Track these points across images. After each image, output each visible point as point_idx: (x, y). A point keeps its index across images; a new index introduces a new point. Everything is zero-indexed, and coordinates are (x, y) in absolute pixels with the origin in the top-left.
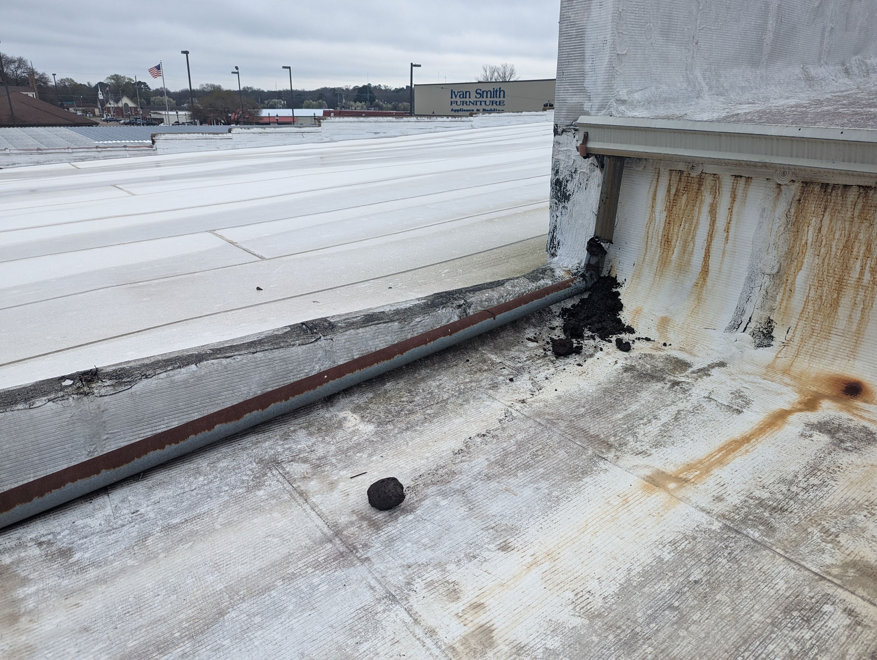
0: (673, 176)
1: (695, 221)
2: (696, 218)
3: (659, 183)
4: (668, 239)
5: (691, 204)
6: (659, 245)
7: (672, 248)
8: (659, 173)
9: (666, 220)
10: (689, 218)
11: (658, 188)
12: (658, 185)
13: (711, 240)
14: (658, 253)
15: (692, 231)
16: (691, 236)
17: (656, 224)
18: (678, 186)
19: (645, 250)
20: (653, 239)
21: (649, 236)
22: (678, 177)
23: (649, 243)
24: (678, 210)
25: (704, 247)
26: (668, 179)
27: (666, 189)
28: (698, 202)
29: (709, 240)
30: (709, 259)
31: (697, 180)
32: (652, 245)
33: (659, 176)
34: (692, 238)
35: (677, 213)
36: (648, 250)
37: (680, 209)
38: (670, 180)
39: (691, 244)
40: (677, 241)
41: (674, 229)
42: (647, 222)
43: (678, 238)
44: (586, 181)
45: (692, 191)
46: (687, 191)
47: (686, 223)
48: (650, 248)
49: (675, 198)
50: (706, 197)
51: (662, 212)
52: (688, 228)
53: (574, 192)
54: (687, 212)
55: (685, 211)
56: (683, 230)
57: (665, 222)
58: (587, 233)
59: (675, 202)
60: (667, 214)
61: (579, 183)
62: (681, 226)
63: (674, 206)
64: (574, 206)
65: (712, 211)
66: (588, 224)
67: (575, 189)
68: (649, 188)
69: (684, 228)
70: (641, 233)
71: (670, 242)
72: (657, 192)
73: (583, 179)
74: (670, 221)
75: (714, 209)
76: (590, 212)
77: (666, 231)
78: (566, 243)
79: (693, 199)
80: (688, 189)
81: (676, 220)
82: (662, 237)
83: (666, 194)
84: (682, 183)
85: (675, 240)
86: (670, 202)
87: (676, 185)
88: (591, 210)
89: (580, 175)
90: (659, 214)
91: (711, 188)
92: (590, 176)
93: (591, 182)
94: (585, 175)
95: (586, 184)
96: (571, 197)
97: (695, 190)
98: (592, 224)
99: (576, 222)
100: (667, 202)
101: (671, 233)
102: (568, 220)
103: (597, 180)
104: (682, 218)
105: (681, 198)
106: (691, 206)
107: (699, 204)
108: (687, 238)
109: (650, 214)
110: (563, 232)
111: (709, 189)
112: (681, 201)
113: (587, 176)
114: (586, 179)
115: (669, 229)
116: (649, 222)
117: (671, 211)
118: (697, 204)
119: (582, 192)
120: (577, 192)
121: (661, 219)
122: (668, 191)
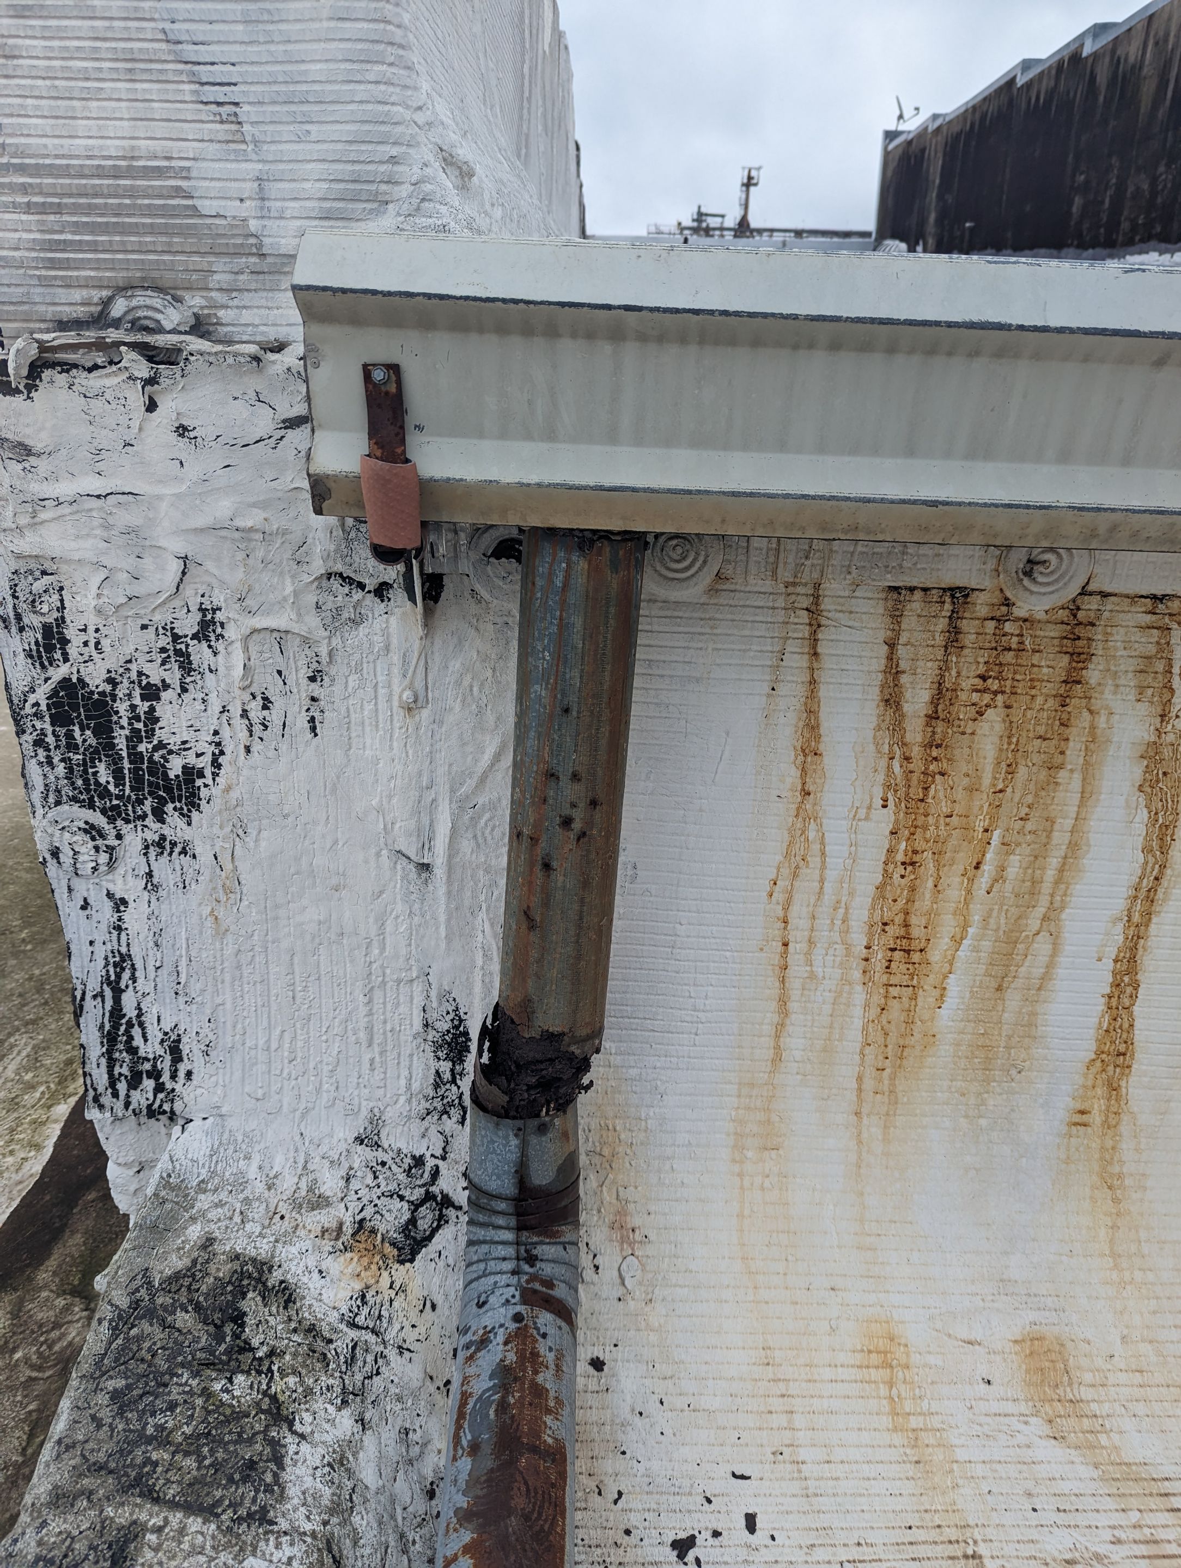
0: (909, 622)
1: (1060, 838)
2: (1069, 823)
3: (827, 662)
4: (907, 937)
5: (1036, 758)
6: (857, 975)
7: (932, 979)
8: (814, 611)
9: (890, 851)
10: (1030, 826)
11: (823, 691)
12: (822, 677)
13: (1148, 915)
14: (858, 1011)
15: (1046, 887)
16: (1040, 911)
17: (831, 875)
18: (944, 668)
19: (774, 1005)
20: (820, 949)
21: (794, 935)
22: (942, 624)
23: (797, 970)
24: (959, 794)
25: (1112, 952)
26: (882, 635)
27: (875, 693)
28: (1074, 747)
29: (1136, 918)
30: (1133, 997)
31: (1054, 632)
32: (812, 976)
33: (815, 627)
34: (1045, 918)
35: (958, 809)
36: (793, 1006)
37: (972, 790)
38: (892, 645)
39: (1042, 946)
40: (957, 941)
41: (940, 888)
42: (778, 869)
43: (965, 926)
44: (306, 681)
45: (1033, 692)
46: (1003, 692)
47: (1008, 854)
48: (806, 992)
49: (934, 733)
50: (1116, 718)
51: (862, 813)
52: (1025, 873)
53: (222, 753)
54: (1016, 800)
55: (1001, 795)
56: (992, 886)
57: (883, 859)
58: (374, 966)
59: (934, 754)
60: (897, 821)
61: (254, 698)
62: (980, 872)
63: (937, 777)
64: (240, 832)
65: (1158, 781)
66: (371, 920)
67: (226, 733)
68: (769, 696)
69: (1000, 877)
70: (740, 930)
71: (921, 951)
72: (822, 715)
73: (279, 673)
74: (915, 852)
75: (1165, 774)
76: (378, 855)
77: (895, 901)
78: (229, 1039)
79: (1041, 730)
80: (1009, 683)
81: (953, 842)
82: (870, 935)
83: (879, 716)
84: (966, 651)
85: (947, 940)
86: (907, 759)
87: (930, 664)
88: (382, 845)
89: (253, 650)
90: (844, 822)
91: (1139, 668)
92: (330, 654)
93: (351, 684)
94: (292, 646)
95: (313, 699)
96: (206, 786)
97: (1049, 685)
98: (397, 917)
99: (276, 918)
100: (892, 758)
101: (925, 909)
102: (209, 909)
103: (396, 671)
104: (986, 831)
105: (973, 734)
106: (1035, 769)
107: (1083, 753)
108: (1019, 918)
109: (791, 830)
110: (192, 980)
111: (1130, 675)
112: (970, 747)
113: (307, 652)
114: (304, 673)
115: (913, 889)
116: (785, 871)
117: (922, 800)
118: (1068, 752)
119: (284, 747)
120: (248, 750)
121: (861, 850)
122: (887, 701)
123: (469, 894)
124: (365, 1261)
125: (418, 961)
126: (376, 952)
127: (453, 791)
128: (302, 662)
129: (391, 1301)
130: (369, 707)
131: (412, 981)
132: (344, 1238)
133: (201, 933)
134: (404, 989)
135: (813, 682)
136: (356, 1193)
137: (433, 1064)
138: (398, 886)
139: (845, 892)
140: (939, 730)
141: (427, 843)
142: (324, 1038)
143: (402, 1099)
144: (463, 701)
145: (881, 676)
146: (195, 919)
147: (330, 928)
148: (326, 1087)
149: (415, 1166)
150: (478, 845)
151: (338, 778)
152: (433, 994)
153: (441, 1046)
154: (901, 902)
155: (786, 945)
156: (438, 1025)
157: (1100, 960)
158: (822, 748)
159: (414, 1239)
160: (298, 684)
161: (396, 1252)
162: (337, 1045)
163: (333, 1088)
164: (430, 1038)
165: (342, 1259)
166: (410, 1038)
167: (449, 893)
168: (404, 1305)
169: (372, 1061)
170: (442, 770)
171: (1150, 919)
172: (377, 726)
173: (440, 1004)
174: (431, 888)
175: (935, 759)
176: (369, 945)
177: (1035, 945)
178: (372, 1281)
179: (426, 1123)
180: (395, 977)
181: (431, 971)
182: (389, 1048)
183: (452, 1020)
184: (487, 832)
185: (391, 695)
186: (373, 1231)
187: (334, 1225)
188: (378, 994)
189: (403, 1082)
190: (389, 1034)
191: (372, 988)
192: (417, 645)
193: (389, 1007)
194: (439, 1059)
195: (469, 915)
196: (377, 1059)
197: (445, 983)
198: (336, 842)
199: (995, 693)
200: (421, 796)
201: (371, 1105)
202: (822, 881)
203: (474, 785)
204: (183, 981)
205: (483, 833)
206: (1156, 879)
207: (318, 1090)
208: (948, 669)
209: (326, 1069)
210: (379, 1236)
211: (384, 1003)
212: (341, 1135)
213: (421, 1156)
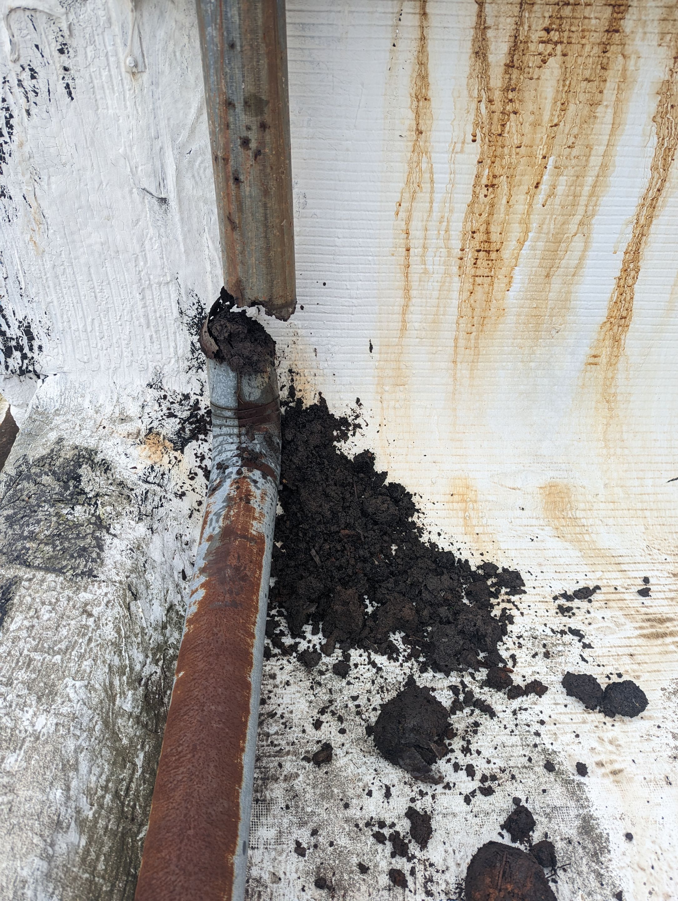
1: (595, 161)
2: (601, 149)
3: (433, 21)
4: (488, 241)
5: (582, 97)
6: (455, 269)
7: (504, 271)
9: (478, 176)
10: (575, 152)
11: (431, 46)
12: (431, 34)
13: (650, 218)
14: (455, 295)
15: (583, 200)
16: (578, 218)
17: (438, 197)
18: (519, 24)
19: (401, 293)
20: (430, 252)
21: (413, 243)
23: (416, 268)
24: (527, 129)
25: (624, 247)
27: (468, 47)
28: (610, 87)
29: (642, 221)
30: (635, 278)
32: (426, 272)
34: (581, 223)
35: (526, 141)
36: (413, 293)
37: (536, 124)
38: (481, 4)
39: (578, 244)
40: (521, 243)
41: (510, 203)
42: (402, 193)
43: (527, 231)
44: (57, 54)
45: (584, 41)
46: (561, 43)
47: (558, 175)
48: (422, 283)
49: (510, 79)
50: (642, 61)
51: (459, 146)
52: (569, 190)
53: (11, 116)
54: (566, 131)
55: (555, 128)
56: (546, 201)
57: (473, 183)
58: (142, 274)
59: (510, 97)
60: (482, 153)
61: (24, 69)
62: (538, 189)
63: (512, 115)
64: (37, 179)
65: (667, 113)
66: (135, 241)
67: (11, 100)
68: (391, 51)
69: (551, 194)
70: (377, 240)
71: (497, 251)
72: (430, 67)
73: (37, 46)
74: (495, 177)
75: (672, 106)
76: (131, 192)
77: (480, 215)
78: (60, 325)
79: (587, 73)
80: (566, 34)
81: (521, 168)
82: (464, 240)
83: (471, 66)
84: (536, 7)
85: (515, 242)
86: (491, 101)
87: (509, 20)
88: (133, 185)
89: (15, 27)
90: (446, 155)
91: (663, 17)
92: (70, 27)
93: (89, 54)
94: (41, 21)
95: (66, 69)
96: (6, 143)
97: (595, 35)
98: (151, 239)
99: (73, 242)
100: (480, 101)
101: (501, 220)
102: (29, 236)
103: (119, 41)
104: (544, 157)
105: (538, 79)
106: (581, 106)
107: (616, 92)
108: (564, 224)
109: (410, 162)
110: (29, 286)
111: (656, 23)
112: (536, 90)
113: (53, 27)
114: (55, 46)
115: (492, 206)
116: (407, 195)
117: (500, 135)
118: (605, 92)
119: (52, 110)
120: (28, 112)
121: (458, 176)
122: (477, 53)
123: (196, 219)
124: (153, 449)
125: (170, 269)
126: (142, 263)
127: (173, 140)
128: (51, 37)
129: (170, 470)
130: (105, 73)
131: (168, 283)
132: (140, 438)
133: (27, 253)
134: (164, 289)
135: (423, 38)
136: (148, 414)
137: (190, 338)
138: (148, 215)
139: (447, 210)
140: (514, 77)
141: (161, 183)
142: (119, 323)
143: (173, 361)
144: (170, 65)
145: (472, 32)
146: (21, 244)
147: (109, 247)
148: (125, 354)
149: (184, 400)
150: (196, 183)
151: (94, 132)
152: (183, 291)
153: (192, 326)
154: (485, 216)
155: (408, 250)
156: (188, 312)
157: (615, 252)
158: (430, 94)
159: (184, 438)
160: (52, 56)
161: (172, 445)
162: (128, 327)
163: (130, 355)
164: (185, 321)
165: (139, 448)
166: (173, 322)
167: (182, 219)
168: (178, 472)
169: (151, 337)
170: (163, 124)
171: (651, 221)
172: (113, 89)
173: (188, 297)
174: (170, 216)
175: (511, 101)
176: (136, 259)
177: (573, 244)
178: (158, 460)
179: (189, 374)
180: (157, 281)
181: (179, 276)
182: (160, 328)
183: (197, 309)
184: (202, 171)
185: (118, 62)
186: (158, 434)
187: (135, 431)
188: (148, 293)
189: (172, 350)
190: (159, 320)
191: (143, 289)
192: (130, 17)
193: (156, 302)
194: (192, 334)
195: (197, 235)
196: (154, 336)
197: (189, 284)
198: (101, 183)
199: (556, 43)
200: (152, 145)
201: (154, 364)
202: (431, 202)
203: (187, 135)
204: (23, 287)
205: (198, 173)
206: (659, 190)
207: (121, 356)
208: (522, 24)
209: (124, 343)
210: (162, 436)
211: (153, 299)
212: (139, 383)
213: (188, 394)
